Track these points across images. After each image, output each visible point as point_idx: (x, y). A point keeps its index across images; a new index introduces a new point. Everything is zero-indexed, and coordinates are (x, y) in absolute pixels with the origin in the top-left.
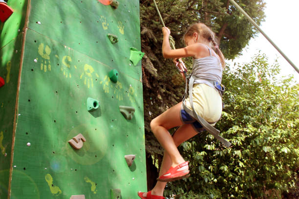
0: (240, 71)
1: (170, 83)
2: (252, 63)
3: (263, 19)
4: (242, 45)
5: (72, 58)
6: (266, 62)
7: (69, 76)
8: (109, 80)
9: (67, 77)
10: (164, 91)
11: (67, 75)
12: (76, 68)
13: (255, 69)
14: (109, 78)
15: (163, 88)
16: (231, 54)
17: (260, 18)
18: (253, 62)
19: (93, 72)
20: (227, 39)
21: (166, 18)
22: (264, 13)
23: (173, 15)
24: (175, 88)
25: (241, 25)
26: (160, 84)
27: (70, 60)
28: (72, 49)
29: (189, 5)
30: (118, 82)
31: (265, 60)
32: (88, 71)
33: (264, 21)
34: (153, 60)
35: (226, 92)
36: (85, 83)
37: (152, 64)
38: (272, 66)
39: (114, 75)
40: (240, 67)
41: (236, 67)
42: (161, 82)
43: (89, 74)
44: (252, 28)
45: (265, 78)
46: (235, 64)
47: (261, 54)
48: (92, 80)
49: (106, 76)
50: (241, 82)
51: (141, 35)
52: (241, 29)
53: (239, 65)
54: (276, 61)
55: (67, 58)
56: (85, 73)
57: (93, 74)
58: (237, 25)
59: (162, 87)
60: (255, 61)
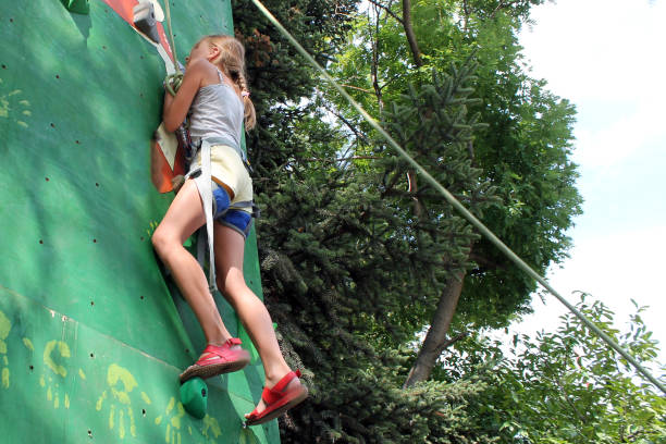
0: (532, 357)
1: (350, 409)
2: (566, 333)
3: (574, 209)
4: (528, 285)
5: (71, 349)
6: (610, 327)
7: (62, 403)
8: (182, 411)
9: (56, 405)
10: (339, 435)
11: (57, 401)
12: (83, 376)
13: (578, 349)
14: (180, 406)
15: (332, 426)
16: (500, 311)
17: (569, 205)
18: (570, 330)
19: (135, 388)
20: (481, 270)
21: (326, 222)
22: (575, 190)
23: (345, 213)
24: (367, 423)
25: (518, 229)
26: (324, 414)
27: (66, 353)
28: (70, 320)
29: (388, 182)
30: (207, 415)
31: (603, 319)
32: (120, 386)
33: (580, 212)
34: (300, 343)
35: (506, 425)
36: (112, 424)
37: (298, 358)
38: (628, 335)
39: (196, 395)
40: (533, 346)
41: (521, 348)
42: (326, 409)
43: (123, 396)
44: (549, 235)
45: (614, 373)
46: (516, 340)
47: (589, 301)
48: (131, 412)
49: (172, 399)
50: (543, 390)
51: (262, 271)
52: (519, 239)
53: (530, 342)
54: (638, 319)
55: (56, 346)
56: (109, 392)
57: (133, 395)
58: (508, 230)
59: (330, 422)
60: (571, 325)
